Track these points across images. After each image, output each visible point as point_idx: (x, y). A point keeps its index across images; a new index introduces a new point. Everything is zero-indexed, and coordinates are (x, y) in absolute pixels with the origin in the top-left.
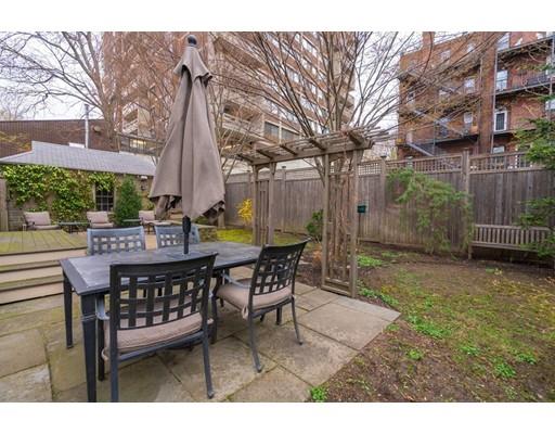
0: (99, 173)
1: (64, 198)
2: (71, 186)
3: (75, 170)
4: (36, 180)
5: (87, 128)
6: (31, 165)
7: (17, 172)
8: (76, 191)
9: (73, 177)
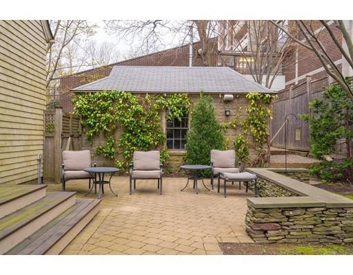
0: (169, 95)
1: (131, 132)
2: (137, 114)
3: (143, 94)
4: (104, 110)
5: (191, 52)
6: (100, 91)
7: (89, 101)
8: (143, 121)
9: (140, 103)
